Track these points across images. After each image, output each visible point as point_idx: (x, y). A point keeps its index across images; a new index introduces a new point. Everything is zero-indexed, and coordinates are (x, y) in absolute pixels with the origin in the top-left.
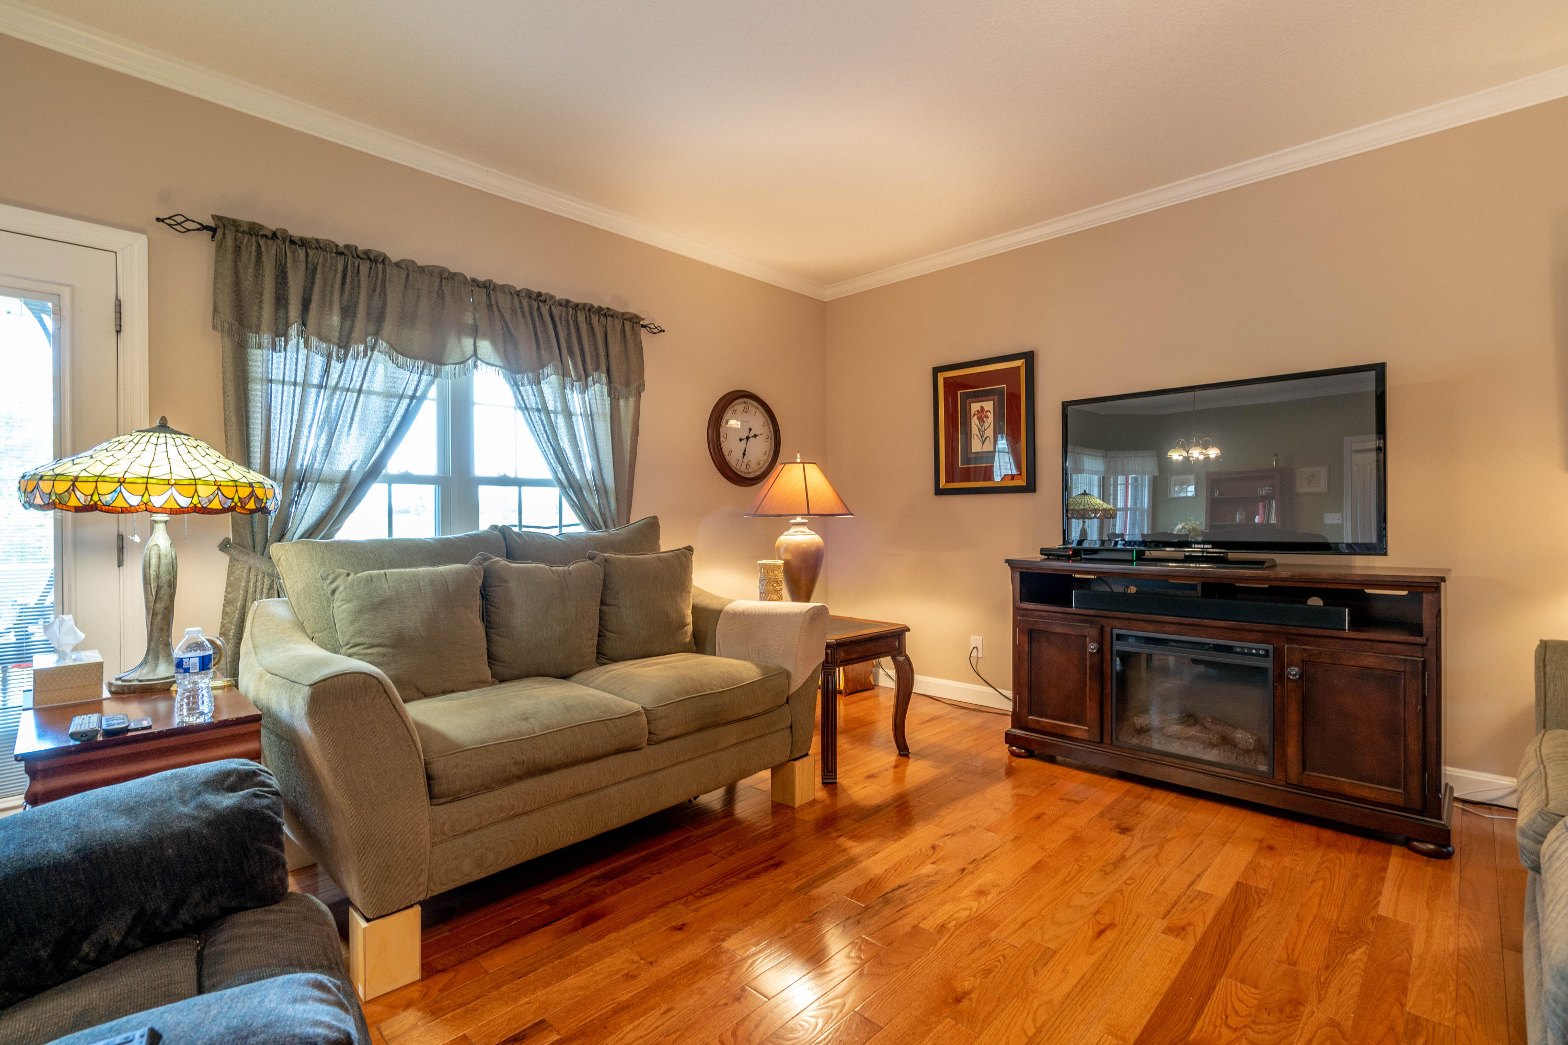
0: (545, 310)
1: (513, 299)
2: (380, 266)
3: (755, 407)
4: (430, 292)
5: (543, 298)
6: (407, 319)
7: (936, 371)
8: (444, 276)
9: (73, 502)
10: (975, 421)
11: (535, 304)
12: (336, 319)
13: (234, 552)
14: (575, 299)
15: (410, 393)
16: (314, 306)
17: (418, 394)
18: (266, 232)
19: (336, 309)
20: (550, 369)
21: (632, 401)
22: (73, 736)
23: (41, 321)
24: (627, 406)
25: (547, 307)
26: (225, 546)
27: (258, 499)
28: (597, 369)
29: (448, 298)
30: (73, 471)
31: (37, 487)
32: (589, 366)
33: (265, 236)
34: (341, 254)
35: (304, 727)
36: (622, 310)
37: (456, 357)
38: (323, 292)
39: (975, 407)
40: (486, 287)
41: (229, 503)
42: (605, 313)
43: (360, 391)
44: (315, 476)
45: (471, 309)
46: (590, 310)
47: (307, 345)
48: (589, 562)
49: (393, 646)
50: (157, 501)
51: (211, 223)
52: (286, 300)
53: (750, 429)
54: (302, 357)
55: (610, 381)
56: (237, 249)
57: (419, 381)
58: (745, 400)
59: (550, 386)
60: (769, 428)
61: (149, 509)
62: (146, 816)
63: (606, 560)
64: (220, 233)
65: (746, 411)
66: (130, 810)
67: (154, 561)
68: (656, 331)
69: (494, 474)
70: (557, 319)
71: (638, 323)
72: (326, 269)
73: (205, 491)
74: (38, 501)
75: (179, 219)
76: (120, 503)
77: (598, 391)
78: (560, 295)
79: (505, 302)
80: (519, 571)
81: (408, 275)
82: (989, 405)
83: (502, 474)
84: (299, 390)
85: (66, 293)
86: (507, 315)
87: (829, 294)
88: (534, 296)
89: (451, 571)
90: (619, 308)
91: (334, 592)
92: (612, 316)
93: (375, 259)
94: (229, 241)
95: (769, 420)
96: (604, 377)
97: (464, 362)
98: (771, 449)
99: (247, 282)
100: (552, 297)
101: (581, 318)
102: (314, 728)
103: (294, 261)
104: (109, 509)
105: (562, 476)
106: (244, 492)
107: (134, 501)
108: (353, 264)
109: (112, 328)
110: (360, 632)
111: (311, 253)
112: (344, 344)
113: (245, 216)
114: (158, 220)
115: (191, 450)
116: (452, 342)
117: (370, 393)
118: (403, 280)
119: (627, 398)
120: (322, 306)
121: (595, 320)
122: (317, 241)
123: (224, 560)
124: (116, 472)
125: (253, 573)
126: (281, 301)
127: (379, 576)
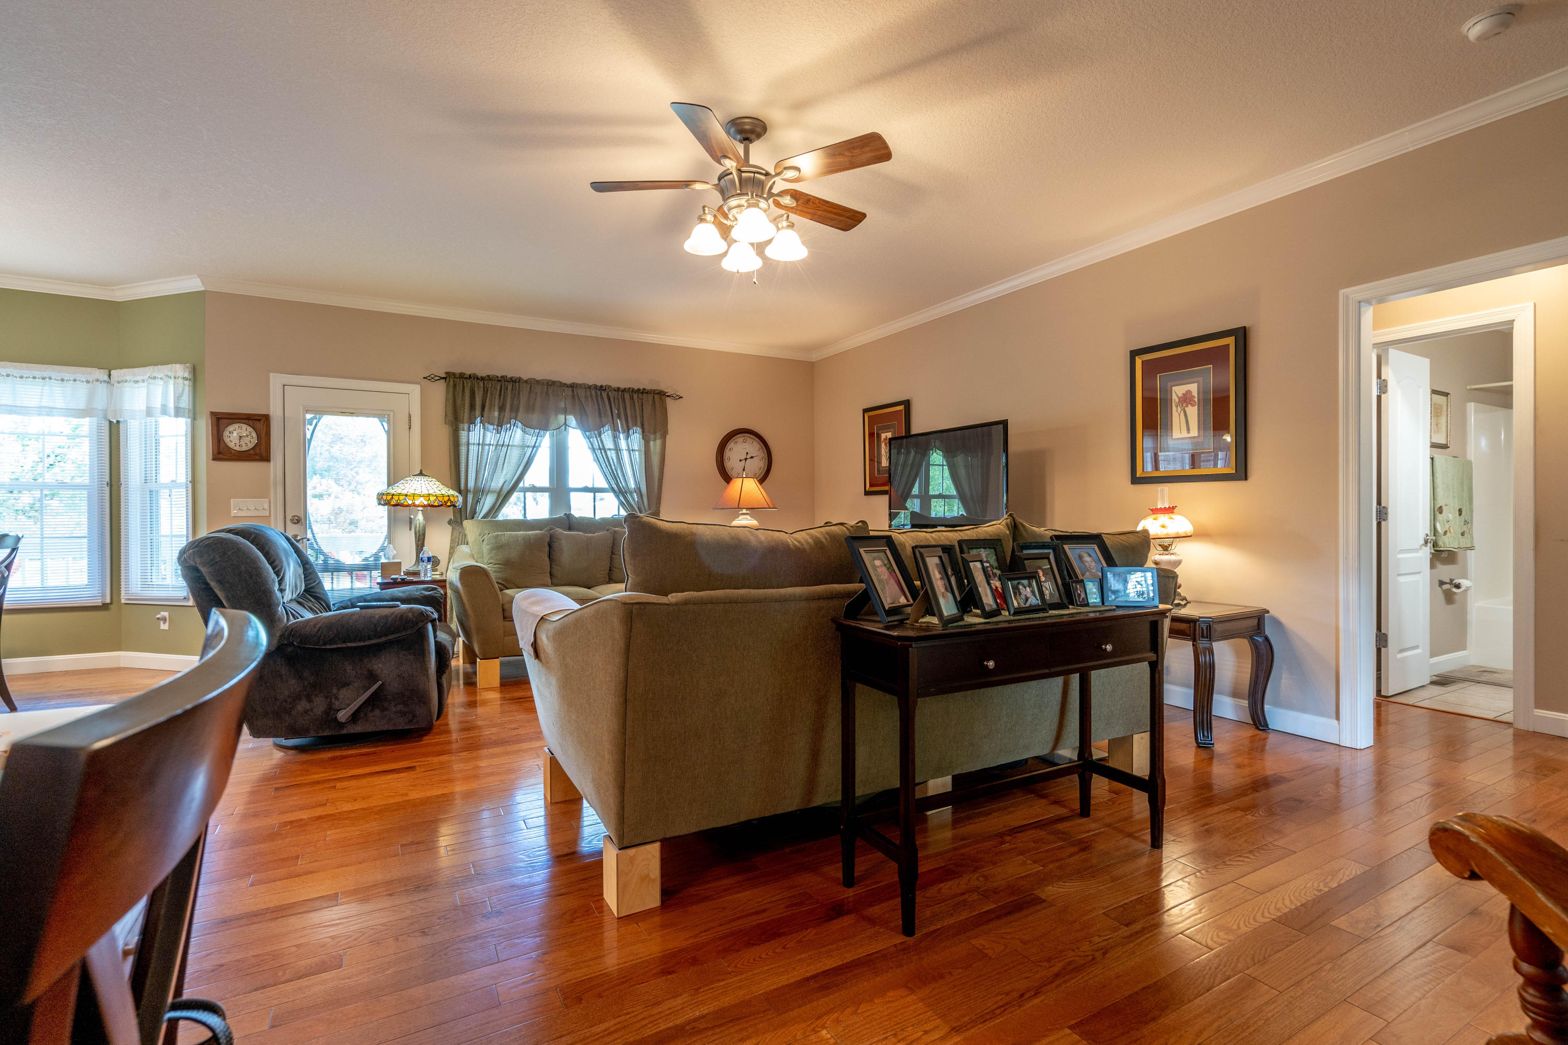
0: (604, 395)
1: (586, 392)
2: (517, 384)
3: (752, 438)
4: (542, 394)
5: (604, 388)
6: (530, 409)
8: (551, 384)
9: (392, 503)
11: (599, 392)
12: (496, 414)
13: (454, 525)
14: (622, 386)
15: (533, 445)
16: (486, 408)
17: (536, 445)
18: (466, 376)
19: (496, 408)
20: (606, 427)
21: (658, 442)
22: (392, 579)
23: (383, 425)
24: (655, 445)
25: (606, 393)
26: (450, 522)
27: (451, 502)
28: (636, 425)
29: (551, 396)
30: (392, 492)
31: (382, 498)
32: (630, 424)
33: (466, 378)
34: (499, 381)
35: (459, 585)
36: (654, 388)
37: (554, 426)
38: (491, 401)
40: (571, 387)
41: (441, 503)
42: (642, 392)
43: (508, 446)
44: (487, 489)
45: (563, 399)
46: (632, 391)
47: (484, 428)
48: (605, 532)
49: (504, 565)
50: (417, 503)
51: (444, 376)
52: (475, 406)
53: (747, 453)
54: (482, 433)
55: (644, 432)
56: (455, 385)
57: (537, 440)
58: (744, 434)
59: (607, 438)
60: (764, 452)
61: (414, 505)
62: (407, 593)
63: (615, 532)
64: (448, 379)
65: (744, 442)
66: (403, 592)
67: (418, 525)
68: (677, 397)
69: (581, 485)
70: (612, 399)
71: (665, 395)
72: (492, 389)
73: (432, 499)
74: (382, 503)
75: (433, 376)
76: (406, 503)
77: (636, 438)
78: (615, 385)
79: (581, 393)
80: (567, 535)
81: (531, 386)
83: (584, 486)
84: (480, 447)
85: (392, 414)
86: (583, 400)
87: (814, 357)
88: (598, 388)
89: (533, 534)
90: (651, 388)
91: (483, 541)
92: (647, 393)
93: (515, 381)
94: (451, 383)
95: (763, 446)
96: (640, 429)
97: (559, 428)
98: (765, 465)
99: (459, 402)
100: (610, 387)
101: (627, 396)
102: (462, 584)
103: (478, 388)
104: (402, 505)
105: (615, 486)
106: (446, 499)
107: (410, 502)
108: (505, 385)
109: (408, 427)
110: (491, 558)
111: (486, 382)
112: (500, 424)
113: (457, 370)
114: (424, 378)
115: (430, 483)
116: (552, 418)
117: (512, 446)
118: (528, 390)
119: (655, 440)
120: (490, 408)
122: (488, 376)
123: (450, 528)
124: (405, 492)
125: (461, 535)
126: (472, 407)
127: (501, 535)
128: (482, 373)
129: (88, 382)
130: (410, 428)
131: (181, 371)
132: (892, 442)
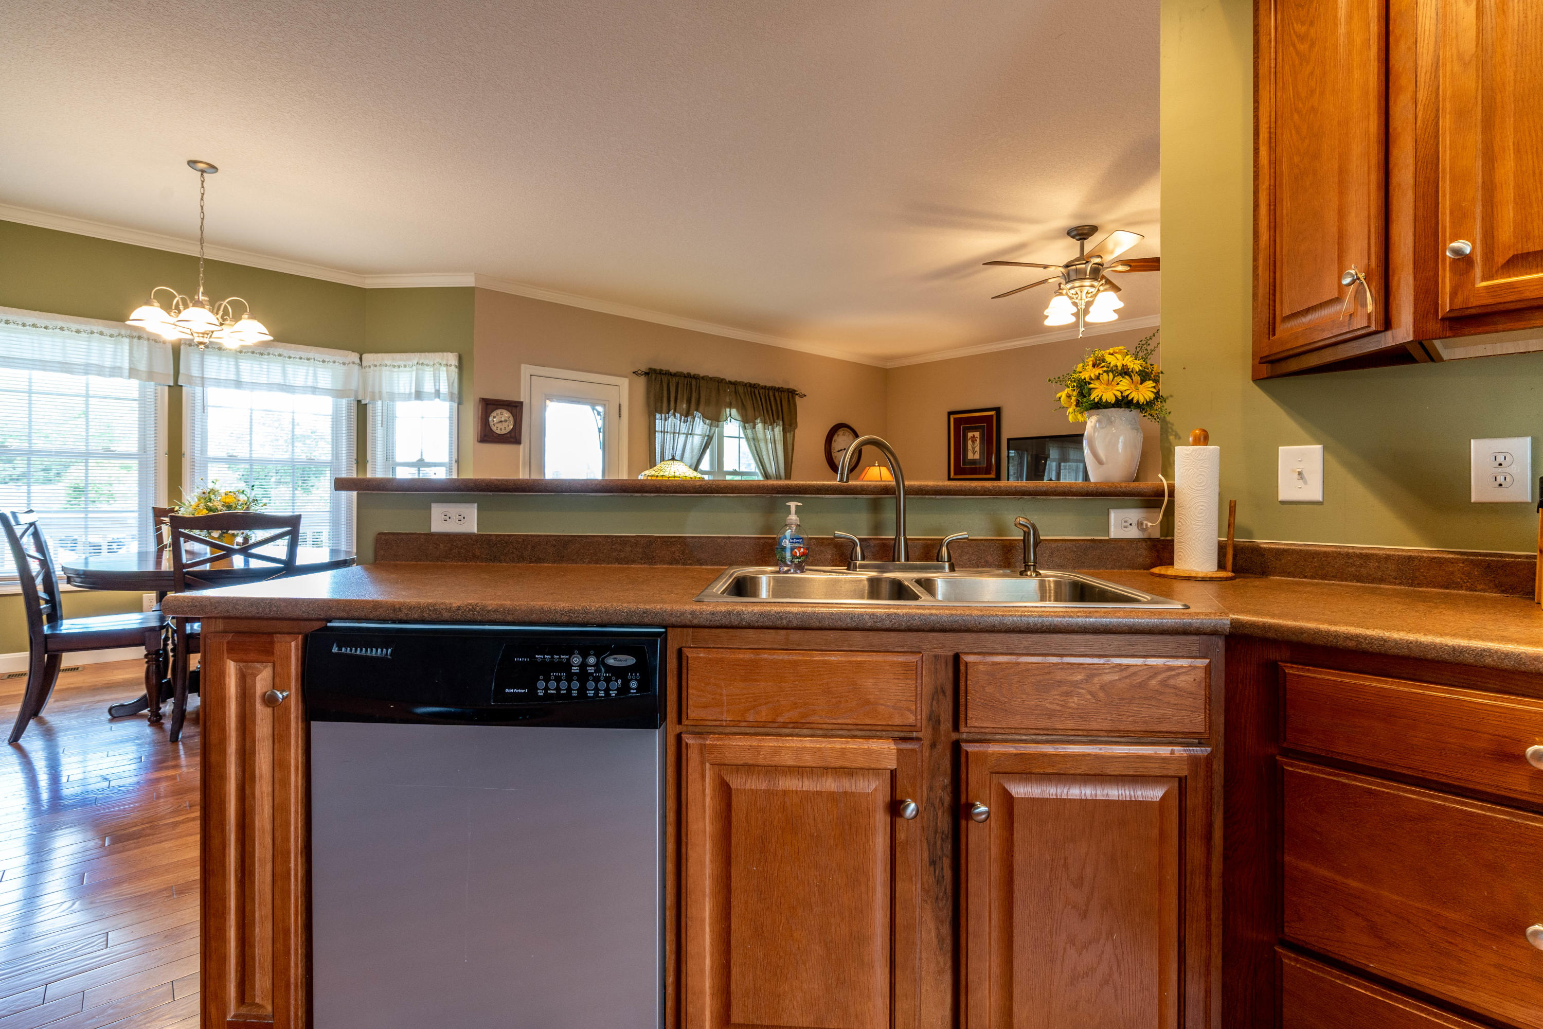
1: (744, 389)
2: (698, 380)
3: (849, 432)
4: (715, 389)
5: (755, 386)
6: (708, 402)
7: (950, 414)
8: (720, 381)
10: (970, 442)
11: (753, 390)
12: (684, 406)
14: (769, 385)
16: (678, 401)
18: (664, 373)
19: (685, 401)
20: (758, 421)
21: (792, 432)
24: (790, 436)
25: (757, 391)
28: (778, 418)
29: (721, 391)
32: (775, 418)
34: (685, 377)
36: (787, 387)
37: (724, 418)
38: (682, 394)
39: (970, 435)
40: (734, 384)
42: (780, 390)
43: (692, 433)
45: (729, 395)
46: (773, 389)
47: (676, 416)
51: (645, 371)
52: (670, 399)
55: (784, 424)
56: (655, 380)
57: (710, 430)
58: (844, 428)
59: (759, 428)
64: (649, 375)
65: (844, 434)
68: (801, 396)
69: (732, 469)
70: (761, 396)
71: (794, 393)
72: (681, 384)
75: (638, 371)
77: (778, 430)
78: (762, 383)
79: (741, 390)
81: (707, 383)
82: (977, 434)
83: (734, 469)
84: (672, 435)
85: (607, 403)
86: (742, 396)
87: (890, 365)
88: (752, 386)
90: (786, 386)
92: (783, 391)
93: (696, 378)
94: (653, 378)
96: (781, 422)
99: (658, 394)
100: (759, 385)
103: (672, 383)
108: (689, 380)
109: (618, 414)
111: (676, 378)
112: (687, 415)
113: (657, 367)
116: (723, 412)
117: (695, 434)
118: (705, 386)
119: (790, 431)
120: (680, 401)
121: (777, 394)
122: (678, 373)
126: (668, 400)
128: (673, 370)
129: (344, 364)
130: (620, 417)
131: (452, 359)
132: (1011, 442)
